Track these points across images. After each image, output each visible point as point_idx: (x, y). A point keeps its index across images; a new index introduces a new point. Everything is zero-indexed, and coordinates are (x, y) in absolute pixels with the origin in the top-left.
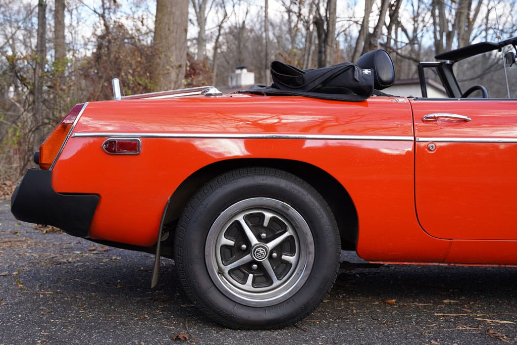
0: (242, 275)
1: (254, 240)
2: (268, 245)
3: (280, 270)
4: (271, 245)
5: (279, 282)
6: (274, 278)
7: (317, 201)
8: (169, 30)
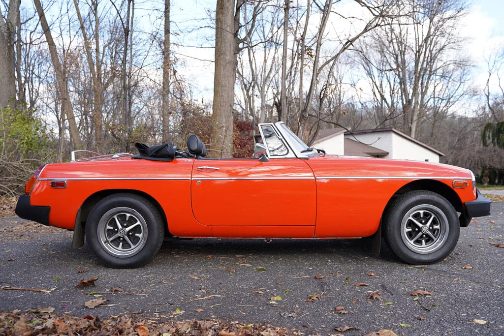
0: (117, 243)
1: (120, 227)
2: (126, 229)
3: (135, 241)
4: (128, 229)
5: (134, 247)
6: (132, 244)
7: (148, 208)
8: (221, 105)
